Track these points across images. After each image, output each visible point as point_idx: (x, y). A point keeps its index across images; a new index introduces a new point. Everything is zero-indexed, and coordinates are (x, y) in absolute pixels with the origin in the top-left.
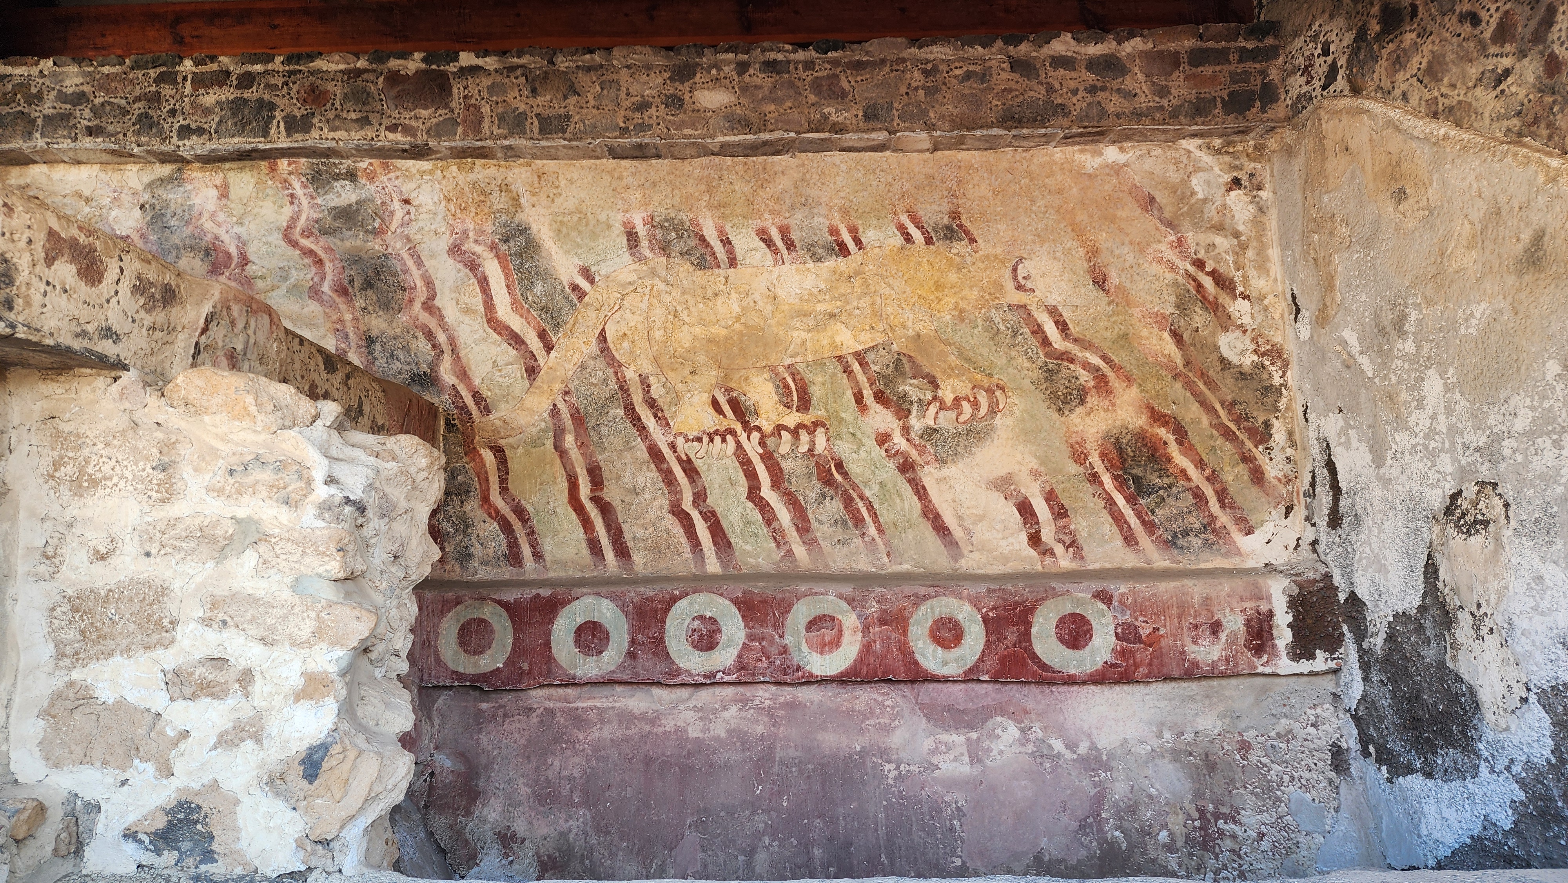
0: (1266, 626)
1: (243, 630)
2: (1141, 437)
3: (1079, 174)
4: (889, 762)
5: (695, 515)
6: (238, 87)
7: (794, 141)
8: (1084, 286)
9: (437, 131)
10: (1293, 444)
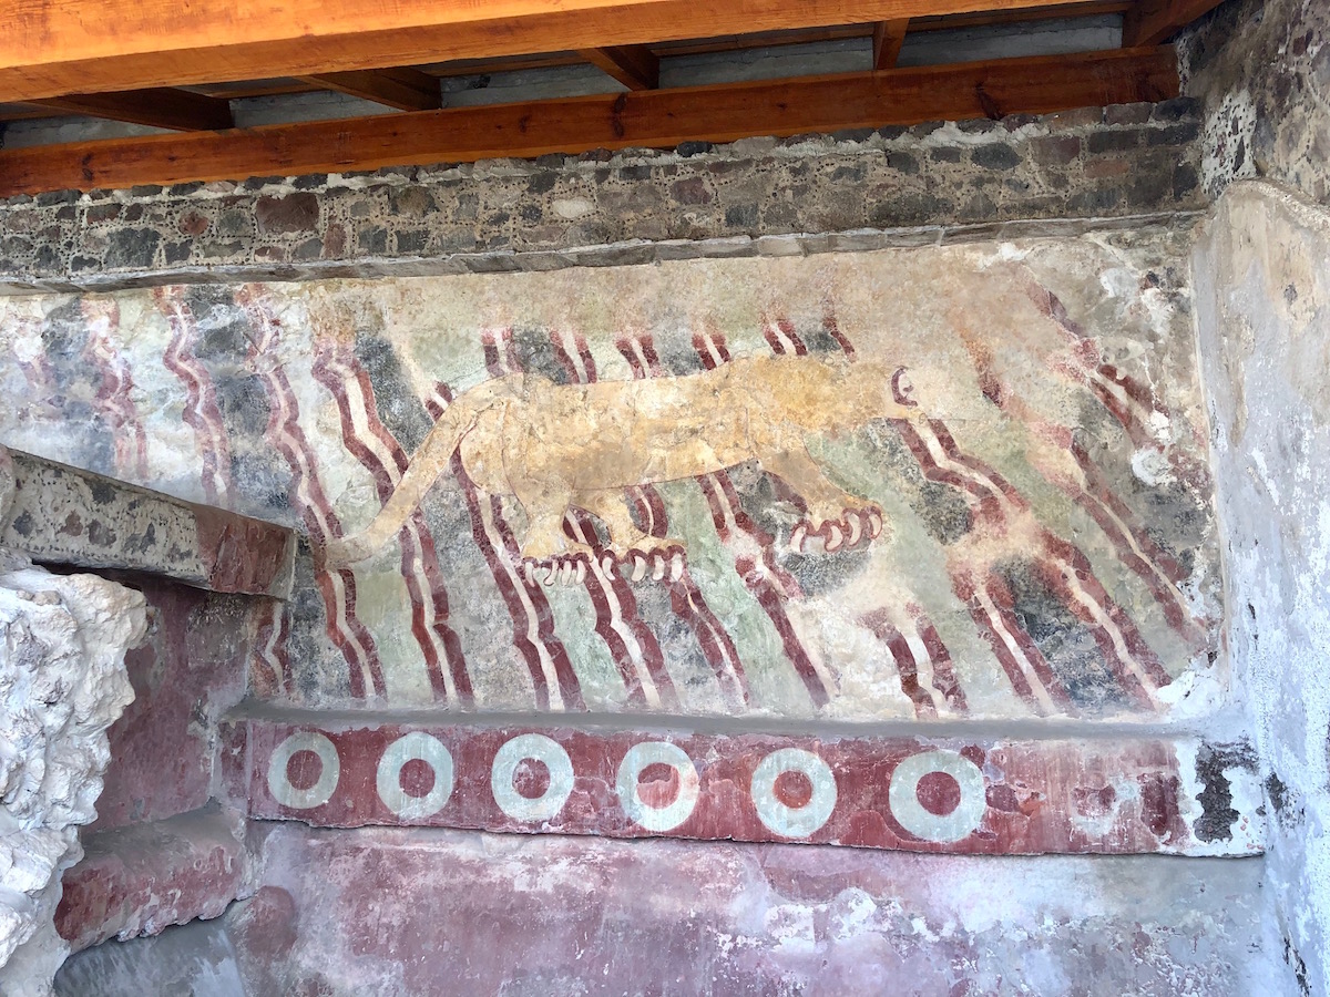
0: (1169, 797)
2: (1036, 568)
3: (971, 274)
4: (725, 932)
5: (541, 647)
6: (127, 219)
8: (974, 397)
9: (302, 253)
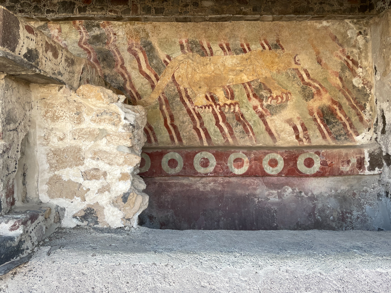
0: (362, 162)
1: (104, 161)
2: (329, 108)
3: (315, 29)
4: (256, 198)
5: (201, 129)
7: (231, 17)
8: (315, 63)
9: (124, 12)
10: (372, 110)
